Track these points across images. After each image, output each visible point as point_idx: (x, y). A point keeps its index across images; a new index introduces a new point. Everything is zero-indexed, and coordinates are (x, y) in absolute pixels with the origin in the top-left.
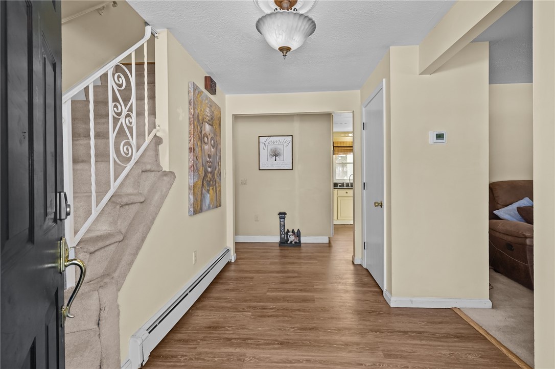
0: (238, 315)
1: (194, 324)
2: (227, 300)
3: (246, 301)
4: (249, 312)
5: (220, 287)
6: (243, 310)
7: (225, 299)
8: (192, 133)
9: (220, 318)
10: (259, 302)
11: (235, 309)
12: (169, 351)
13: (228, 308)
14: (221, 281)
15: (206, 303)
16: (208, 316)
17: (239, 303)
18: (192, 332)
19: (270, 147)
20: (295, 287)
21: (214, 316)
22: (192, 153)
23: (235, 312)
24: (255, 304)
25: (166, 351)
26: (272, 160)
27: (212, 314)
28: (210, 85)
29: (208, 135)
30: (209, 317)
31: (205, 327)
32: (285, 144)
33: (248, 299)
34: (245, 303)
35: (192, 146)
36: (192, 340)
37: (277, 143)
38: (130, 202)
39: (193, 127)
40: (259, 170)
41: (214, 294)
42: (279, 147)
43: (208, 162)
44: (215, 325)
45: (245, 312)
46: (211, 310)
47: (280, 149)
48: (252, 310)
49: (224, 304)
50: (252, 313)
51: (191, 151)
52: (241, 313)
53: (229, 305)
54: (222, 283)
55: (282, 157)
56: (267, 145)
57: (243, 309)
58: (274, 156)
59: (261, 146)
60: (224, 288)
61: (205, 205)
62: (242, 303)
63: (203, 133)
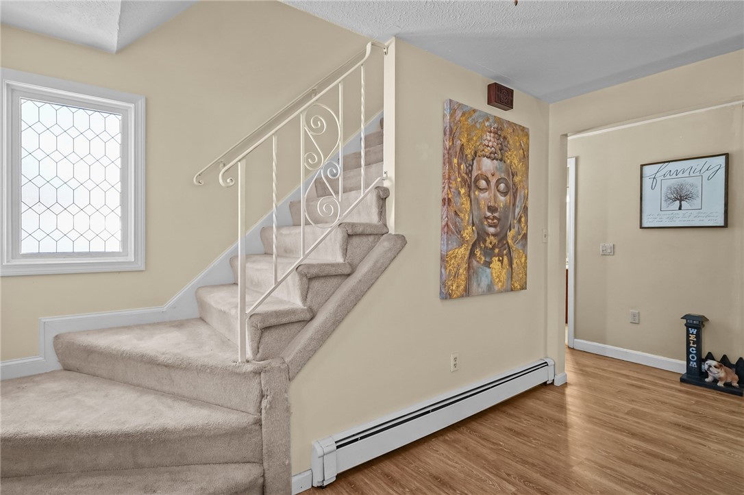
0: (491, 480)
1: (421, 461)
2: (495, 447)
3: (525, 462)
4: (513, 484)
5: (503, 421)
6: (506, 477)
7: (493, 443)
8: (447, 177)
9: (460, 472)
10: (546, 476)
11: (495, 468)
12: (366, 483)
13: (486, 460)
14: (511, 412)
15: (464, 437)
16: (449, 459)
17: (510, 461)
18: (410, 471)
19: (667, 184)
20: (650, 483)
21: (456, 463)
22: (446, 207)
23: (491, 472)
24: (536, 476)
25: (363, 480)
26: (671, 207)
27: (456, 459)
28: (501, 95)
29: (489, 176)
30: (449, 462)
31: (431, 475)
32: (706, 176)
33: (530, 460)
34: (519, 466)
35: (446, 197)
36: (400, 484)
37: (686, 174)
38: (324, 274)
39: (447, 168)
40: (641, 228)
41: (484, 428)
42: (690, 180)
43: (487, 218)
44: (447, 478)
45: (509, 482)
46: (460, 452)
47: (692, 185)
48: (522, 484)
49: (485, 451)
50: (518, 490)
51: (445, 204)
52: (498, 480)
53: (492, 457)
54: (510, 415)
55: (697, 203)
56: (659, 180)
57: (509, 475)
58: (676, 199)
59: (647, 182)
60: (507, 425)
61: (479, 285)
62: (514, 463)
63: (475, 174)
